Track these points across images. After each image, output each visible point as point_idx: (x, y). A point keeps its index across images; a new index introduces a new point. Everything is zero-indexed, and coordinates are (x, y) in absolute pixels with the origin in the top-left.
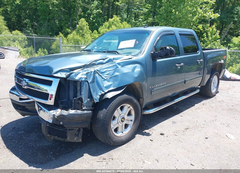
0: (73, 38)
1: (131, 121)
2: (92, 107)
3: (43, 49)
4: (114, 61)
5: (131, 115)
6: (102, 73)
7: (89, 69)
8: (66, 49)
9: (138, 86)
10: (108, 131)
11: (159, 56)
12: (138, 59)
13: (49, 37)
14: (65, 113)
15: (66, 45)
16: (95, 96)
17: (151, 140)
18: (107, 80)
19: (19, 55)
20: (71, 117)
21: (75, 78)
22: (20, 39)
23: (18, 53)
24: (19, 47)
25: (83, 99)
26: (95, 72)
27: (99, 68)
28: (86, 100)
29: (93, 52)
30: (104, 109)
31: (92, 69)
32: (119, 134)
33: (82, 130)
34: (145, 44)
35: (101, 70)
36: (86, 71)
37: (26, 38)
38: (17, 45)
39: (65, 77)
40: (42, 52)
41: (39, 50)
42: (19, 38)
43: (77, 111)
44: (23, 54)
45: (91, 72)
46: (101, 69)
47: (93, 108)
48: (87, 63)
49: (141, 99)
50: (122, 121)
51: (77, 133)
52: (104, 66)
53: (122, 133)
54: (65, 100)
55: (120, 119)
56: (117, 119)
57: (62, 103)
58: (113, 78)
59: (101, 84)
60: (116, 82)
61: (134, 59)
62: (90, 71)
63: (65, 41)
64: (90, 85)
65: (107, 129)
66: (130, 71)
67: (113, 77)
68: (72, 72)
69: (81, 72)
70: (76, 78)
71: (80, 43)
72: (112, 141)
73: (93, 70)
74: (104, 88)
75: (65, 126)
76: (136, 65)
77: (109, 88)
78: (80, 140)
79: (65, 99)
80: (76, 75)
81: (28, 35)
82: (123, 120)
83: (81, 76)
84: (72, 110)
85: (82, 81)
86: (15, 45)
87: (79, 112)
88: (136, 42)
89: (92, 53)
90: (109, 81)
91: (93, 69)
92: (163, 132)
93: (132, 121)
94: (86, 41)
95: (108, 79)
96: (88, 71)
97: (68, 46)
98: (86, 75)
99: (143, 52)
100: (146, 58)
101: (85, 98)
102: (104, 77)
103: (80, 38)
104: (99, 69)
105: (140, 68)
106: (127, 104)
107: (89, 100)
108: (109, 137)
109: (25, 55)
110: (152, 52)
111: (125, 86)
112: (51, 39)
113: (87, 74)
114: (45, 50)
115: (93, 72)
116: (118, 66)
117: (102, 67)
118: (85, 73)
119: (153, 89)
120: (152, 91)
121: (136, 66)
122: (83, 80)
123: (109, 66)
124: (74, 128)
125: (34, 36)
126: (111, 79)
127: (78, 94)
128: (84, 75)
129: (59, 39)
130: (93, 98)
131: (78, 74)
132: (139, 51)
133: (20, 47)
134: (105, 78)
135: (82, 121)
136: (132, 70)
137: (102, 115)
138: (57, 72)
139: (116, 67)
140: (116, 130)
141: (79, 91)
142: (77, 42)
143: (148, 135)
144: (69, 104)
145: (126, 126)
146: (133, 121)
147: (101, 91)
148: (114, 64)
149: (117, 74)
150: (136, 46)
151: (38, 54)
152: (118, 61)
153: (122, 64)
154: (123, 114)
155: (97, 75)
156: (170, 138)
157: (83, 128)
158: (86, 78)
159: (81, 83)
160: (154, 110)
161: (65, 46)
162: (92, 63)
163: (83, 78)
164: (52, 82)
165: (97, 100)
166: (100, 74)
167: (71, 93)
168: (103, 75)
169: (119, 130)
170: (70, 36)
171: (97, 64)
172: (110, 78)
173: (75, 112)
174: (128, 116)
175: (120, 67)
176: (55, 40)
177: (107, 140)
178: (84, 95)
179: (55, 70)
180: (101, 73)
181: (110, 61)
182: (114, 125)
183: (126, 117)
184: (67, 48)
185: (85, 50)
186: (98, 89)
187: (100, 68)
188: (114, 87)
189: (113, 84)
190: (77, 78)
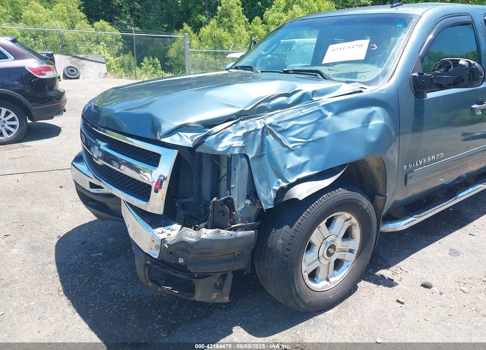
0: (210, 35)
1: (351, 251)
2: (256, 221)
3: (151, 59)
4: (315, 99)
5: (352, 238)
6: (283, 132)
7: (252, 123)
8: (197, 57)
9: (374, 164)
10: (293, 282)
11: (435, 84)
12: (378, 94)
13: (162, 34)
14: (191, 235)
15: (196, 49)
16: (263, 192)
17: (398, 301)
18: (294, 150)
19: (106, 72)
20: (204, 249)
21: (214, 147)
22: (109, 38)
23: (103, 68)
24: (106, 54)
25: (235, 200)
26: (265, 130)
27: (275, 119)
28: (241, 204)
29: (257, 72)
30: (286, 227)
31: (258, 124)
32: (319, 285)
33: (230, 277)
34: (396, 51)
35: (280, 125)
36: (242, 128)
37: (121, 37)
38: (102, 51)
39: (191, 146)
40: (150, 64)
41: (144, 60)
42: (106, 36)
43: (219, 232)
44: (114, 69)
45: (257, 130)
46: (280, 120)
47: (258, 223)
48: (246, 107)
49: (378, 198)
50: (329, 254)
51: (218, 284)
52: (289, 114)
53: (328, 280)
54: (190, 200)
55: (324, 250)
56: (316, 249)
57: (184, 206)
58: (311, 145)
59: (279, 161)
60: (320, 157)
61: (369, 91)
62: (254, 129)
63: (195, 42)
64: (254, 166)
65: (292, 277)
66: (358, 125)
67: (311, 143)
68: (209, 130)
69: (231, 131)
70: (217, 147)
71: (225, 44)
72: (303, 302)
73: (260, 126)
74: (287, 172)
75: (189, 268)
76: (373, 109)
77: (300, 172)
78: (227, 299)
79: (192, 198)
80: (219, 140)
81: (124, 30)
82: (331, 250)
83: (231, 143)
84: (207, 227)
85: (232, 155)
86: (100, 51)
87: (225, 233)
88: (370, 47)
89: (256, 74)
90: (299, 154)
91: (260, 122)
92: (428, 280)
93: (353, 253)
94: (238, 40)
95: (298, 147)
96: (248, 127)
97: (200, 52)
98: (242, 140)
99: (391, 74)
100: (398, 90)
101: (238, 199)
102: (287, 144)
103: (225, 34)
104: (275, 121)
105: (382, 116)
106: (343, 213)
107: (249, 203)
108: (297, 294)
109: (118, 70)
110: (416, 74)
111: (342, 166)
112: (167, 37)
113: (245, 135)
114: (157, 60)
115: (261, 130)
116: (326, 112)
117: (282, 116)
118: (240, 133)
119: (412, 171)
120: (409, 175)
121: (374, 111)
122: (236, 152)
123: (301, 114)
124: (212, 274)
125: (135, 32)
126: (306, 149)
127: (223, 185)
128: (239, 140)
129: (184, 37)
130: (259, 199)
131: (222, 138)
132: (381, 70)
133: (109, 54)
134: (291, 146)
135: (232, 255)
136: (363, 123)
137: (280, 241)
138: (170, 133)
139: (320, 115)
140: (313, 275)
141: (226, 178)
142: (218, 42)
143: (390, 283)
144: (201, 211)
145: (338, 264)
146: (356, 252)
147: (280, 180)
148: (316, 108)
149: (321, 134)
150: (371, 57)
151: (143, 68)
152: (326, 100)
153: (336, 108)
154: (333, 237)
155: (270, 138)
156: (448, 297)
157: (233, 272)
158: (243, 148)
159: (229, 160)
160: (408, 223)
161: (195, 52)
162: (259, 106)
163: (236, 149)
164: (159, 156)
165: (269, 205)
166: (279, 136)
167: (207, 184)
168: (286, 138)
169: (321, 274)
170: (205, 31)
171: (270, 108)
172: (303, 146)
173: (216, 235)
174: (343, 240)
175: (330, 114)
176: (174, 40)
177: (291, 300)
178: (236, 189)
179: (166, 127)
180: (280, 132)
181: (305, 98)
182: (309, 265)
183: (339, 244)
184: (200, 55)
185: (240, 67)
186: (271, 174)
187: (279, 118)
188: (313, 170)
189: (309, 163)
190: (221, 148)
